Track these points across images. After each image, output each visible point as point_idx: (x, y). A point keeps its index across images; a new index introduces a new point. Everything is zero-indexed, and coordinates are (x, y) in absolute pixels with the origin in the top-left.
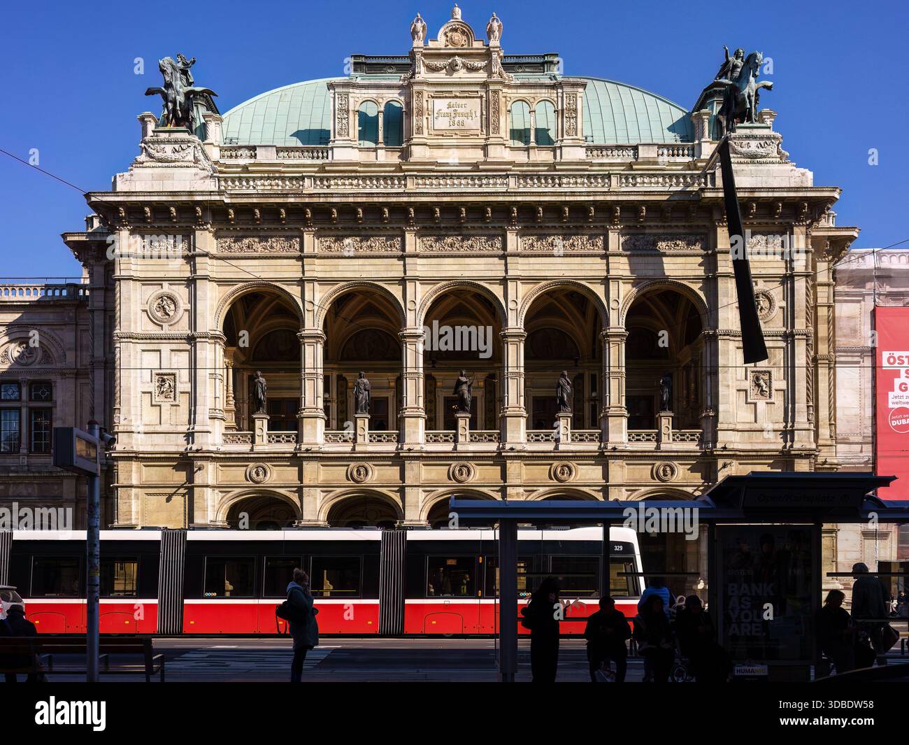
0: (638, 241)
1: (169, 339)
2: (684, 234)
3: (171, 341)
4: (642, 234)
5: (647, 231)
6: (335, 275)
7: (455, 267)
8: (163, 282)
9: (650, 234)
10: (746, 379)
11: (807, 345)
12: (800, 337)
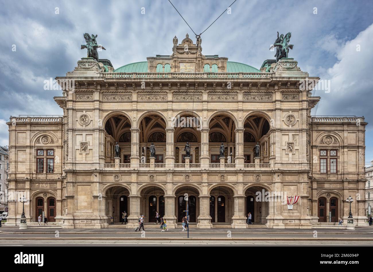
0: (248, 97)
1: (85, 130)
2: (264, 95)
3: (86, 131)
4: (250, 95)
5: (252, 94)
6: (143, 108)
7: (185, 106)
8: (84, 111)
9: (252, 95)
10: (285, 146)
11: (307, 134)
12: (304, 131)
